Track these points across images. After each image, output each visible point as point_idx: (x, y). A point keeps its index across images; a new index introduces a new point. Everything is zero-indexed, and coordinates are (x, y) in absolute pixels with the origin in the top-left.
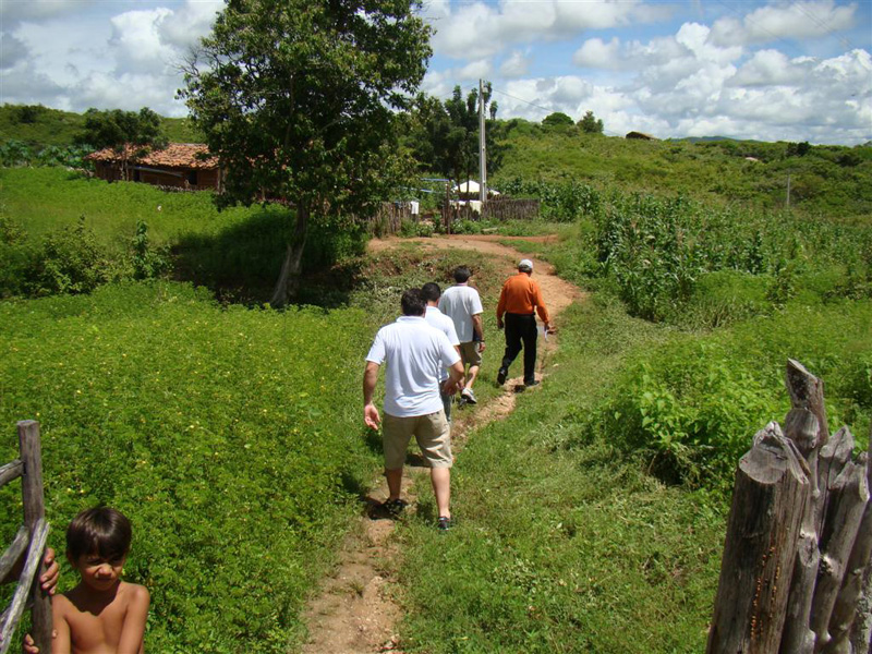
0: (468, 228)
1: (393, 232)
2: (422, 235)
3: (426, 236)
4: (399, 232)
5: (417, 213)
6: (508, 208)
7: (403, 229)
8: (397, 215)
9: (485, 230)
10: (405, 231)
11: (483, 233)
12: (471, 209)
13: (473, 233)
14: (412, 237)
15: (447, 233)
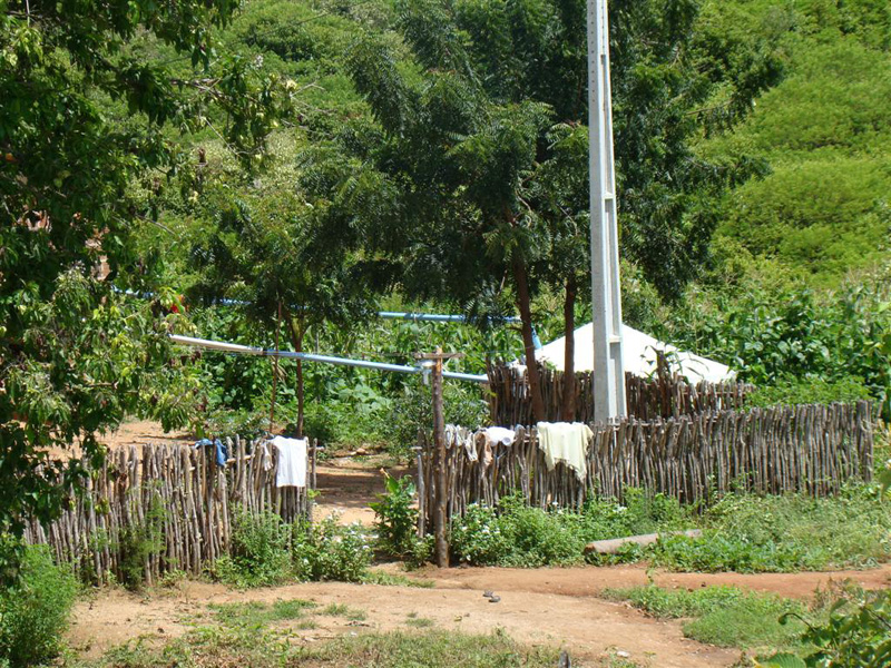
0: (526, 540)
1: (196, 562)
2: (318, 573)
3: (339, 577)
4: (222, 561)
5: (300, 481)
6: (717, 448)
7: (238, 551)
8: (211, 492)
9: (601, 546)
10: (247, 560)
11: (591, 557)
12: (541, 456)
13: (547, 557)
14: (273, 582)
15: (435, 559)
